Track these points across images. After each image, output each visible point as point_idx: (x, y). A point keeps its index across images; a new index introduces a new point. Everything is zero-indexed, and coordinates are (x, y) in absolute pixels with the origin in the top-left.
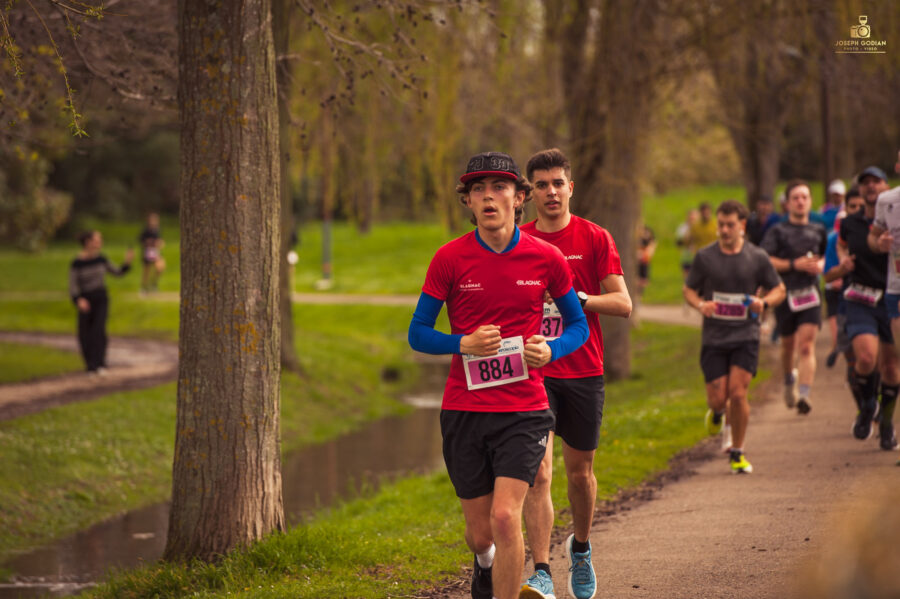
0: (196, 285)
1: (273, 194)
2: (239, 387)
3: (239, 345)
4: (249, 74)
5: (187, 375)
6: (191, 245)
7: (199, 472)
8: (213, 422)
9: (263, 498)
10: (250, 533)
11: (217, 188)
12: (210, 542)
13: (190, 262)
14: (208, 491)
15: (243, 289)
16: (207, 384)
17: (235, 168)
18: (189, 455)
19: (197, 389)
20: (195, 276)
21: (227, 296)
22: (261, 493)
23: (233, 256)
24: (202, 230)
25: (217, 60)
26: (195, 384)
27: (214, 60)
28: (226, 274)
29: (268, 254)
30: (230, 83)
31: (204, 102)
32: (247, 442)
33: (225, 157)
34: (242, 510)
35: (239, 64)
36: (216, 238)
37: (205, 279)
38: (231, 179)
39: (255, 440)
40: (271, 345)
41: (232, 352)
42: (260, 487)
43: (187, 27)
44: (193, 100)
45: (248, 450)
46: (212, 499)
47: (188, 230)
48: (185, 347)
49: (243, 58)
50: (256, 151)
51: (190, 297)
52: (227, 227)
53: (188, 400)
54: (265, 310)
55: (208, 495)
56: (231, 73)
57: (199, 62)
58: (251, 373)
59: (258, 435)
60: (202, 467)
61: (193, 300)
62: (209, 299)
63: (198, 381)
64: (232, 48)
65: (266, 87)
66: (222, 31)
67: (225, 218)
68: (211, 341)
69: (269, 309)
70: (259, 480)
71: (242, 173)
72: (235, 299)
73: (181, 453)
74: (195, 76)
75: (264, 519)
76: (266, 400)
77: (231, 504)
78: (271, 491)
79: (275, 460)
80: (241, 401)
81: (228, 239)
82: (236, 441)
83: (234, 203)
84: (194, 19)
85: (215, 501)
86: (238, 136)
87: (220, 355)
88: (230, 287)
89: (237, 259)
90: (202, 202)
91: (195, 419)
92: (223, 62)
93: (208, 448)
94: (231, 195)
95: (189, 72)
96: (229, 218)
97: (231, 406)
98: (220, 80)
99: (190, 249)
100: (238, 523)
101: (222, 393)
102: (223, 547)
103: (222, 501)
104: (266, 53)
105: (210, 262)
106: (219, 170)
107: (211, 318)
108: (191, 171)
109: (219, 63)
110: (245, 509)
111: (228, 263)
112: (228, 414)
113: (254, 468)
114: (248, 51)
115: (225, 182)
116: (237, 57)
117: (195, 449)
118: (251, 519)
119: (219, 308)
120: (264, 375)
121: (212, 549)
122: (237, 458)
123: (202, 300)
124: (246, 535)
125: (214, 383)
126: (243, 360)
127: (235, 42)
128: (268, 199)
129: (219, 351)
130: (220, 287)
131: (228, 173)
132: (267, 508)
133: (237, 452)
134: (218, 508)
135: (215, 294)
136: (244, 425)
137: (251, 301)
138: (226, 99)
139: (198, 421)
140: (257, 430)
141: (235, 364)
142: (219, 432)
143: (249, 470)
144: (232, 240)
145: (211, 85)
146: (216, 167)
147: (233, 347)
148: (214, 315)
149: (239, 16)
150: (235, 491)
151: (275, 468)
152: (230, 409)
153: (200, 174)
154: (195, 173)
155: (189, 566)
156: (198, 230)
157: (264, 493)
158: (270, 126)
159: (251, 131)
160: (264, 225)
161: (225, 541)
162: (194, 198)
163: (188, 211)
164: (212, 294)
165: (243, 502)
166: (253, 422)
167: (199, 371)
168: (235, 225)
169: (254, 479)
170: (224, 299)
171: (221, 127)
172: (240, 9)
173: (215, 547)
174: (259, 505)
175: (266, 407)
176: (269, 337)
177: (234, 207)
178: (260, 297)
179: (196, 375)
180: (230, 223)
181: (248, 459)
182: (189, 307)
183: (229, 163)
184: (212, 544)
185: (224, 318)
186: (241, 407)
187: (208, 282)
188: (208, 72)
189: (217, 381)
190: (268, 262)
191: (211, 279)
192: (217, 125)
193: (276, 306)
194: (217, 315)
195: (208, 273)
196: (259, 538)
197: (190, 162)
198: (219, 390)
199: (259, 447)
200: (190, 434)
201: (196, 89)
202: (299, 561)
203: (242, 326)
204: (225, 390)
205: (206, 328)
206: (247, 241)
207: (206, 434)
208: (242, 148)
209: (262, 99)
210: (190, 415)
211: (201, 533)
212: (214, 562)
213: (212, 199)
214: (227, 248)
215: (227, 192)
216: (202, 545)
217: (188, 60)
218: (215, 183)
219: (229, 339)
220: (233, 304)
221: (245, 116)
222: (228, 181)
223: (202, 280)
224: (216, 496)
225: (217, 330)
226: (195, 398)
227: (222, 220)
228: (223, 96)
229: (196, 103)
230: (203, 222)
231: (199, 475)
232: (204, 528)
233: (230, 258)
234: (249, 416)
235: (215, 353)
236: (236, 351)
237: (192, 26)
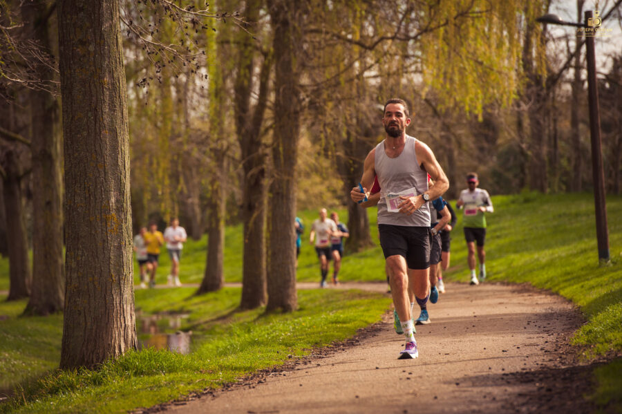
0: (76, 190)
1: (124, 130)
2: (107, 256)
3: (106, 228)
4: (107, 52)
5: (71, 249)
6: (72, 164)
7: (82, 312)
8: (91, 279)
9: (125, 328)
10: (117, 351)
11: (88, 126)
12: (91, 357)
13: (72, 174)
14: (89, 324)
15: (108, 192)
16: (86, 254)
17: (100, 113)
18: (75, 302)
19: (80, 258)
20: (75, 184)
21: (98, 197)
22: (123, 325)
23: (101, 170)
24: (79, 154)
25: (86, 42)
26: (78, 255)
27: (83, 43)
28: (96, 182)
29: (123, 169)
30: (94, 57)
31: (78, 71)
32: (113, 291)
33: (93, 106)
34: (112, 336)
35: (100, 46)
36: (89, 159)
37: (83, 186)
38: (98, 120)
39: (119, 291)
40: (126, 228)
41: (102, 233)
42: (122, 321)
43: (64, 22)
44: (70, 69)
45: (114, 297)
46: (91, 329)
47: (69, 154)
48: (70, 231)
49: (102, 41)
50: (113, 102)
51: (73, 198)
52: (96, 151)
53: (74, 265)
54: (123, 206)
55: (89, 327)
56: (95, 51)
57: (73, 44)
58: (114, 246)
59: (120, 287)
60: (85, 308)
61: (75, 200)
62: (85, 199)
63: (80, 253)
64: (95, 34)
65: (118, 60)
66: (88, 24)
67: (95, 146)
68: (87, 226)
70: (122, 316)
71: (105, 116)
72: (103, 198)
73: (69, 301)
74: (71, 53)
75: (126, 342)
76: (125, 264)
77: (104, 332)
78: (130, 324)
79: (131, 304)
80: (109, 265)
81: (97, 159)
82: (106, 291)
83: (100, 136)
84: (69, 17)
85: (94, 331)
86: (101, 92)
87: (94, 235)
88: (100, 190)
89: (103, 172)
90: (79, 136)
91: (78, 277)
92: (90, 44)
93: (88, 296)
94: (98, 130)
95: (67, 51)
96: (97, 146)
97: (102, 268)
98: (87, 56)
99: (71, 167)
100: (109, 345)
101: (96, 260)
102: (100, 360)
103: (98, 331)
104: (117, 39)
105: (86, 174)
106: (90, 114)
107: (87, 212)
108: (71, 116)
109: (87, 44)
110: (114, 335)
111: (98, 175)
112: (101, 274)
113: (119, 308)
114: (105, 37)
115: (94, 122)
116: (98, 41)
117: (79, 298)
119: (92, 205)
120: (123, 248)
121: (93, 362)
122: (107, 301)
123: (81, 200)
124: (115, 352)
125: (91, 253)
126: (109, 238)
127: (97, 31)
128: (122, 132)
129: (93, 232)
130: (93, 191)
132: (127, 335)
133: (107, 298)
134: (96, 335)
135: (90, 195)
136: (111, 280)
137: (113, 200)
138: (93, 68)
139: (81, 279)
140: (120, 284)
141: (104, 241)
142: (95, 285)
143: (115, 310)
144: (99, 160)
145: (82, 59)
146: (87, 113)
147: (102, 230)
148: (89, 210)
149: (99, 14)
150: (107, 324)
151: (131, 308)
152: (101, 271)
153: (76, 118)
154: (73, 117)
155: (78, 372)
156: (76, 154)
157: (125, 325)
158: (121, 85)
159: (109, 89)
160: (120, 150)
161: (101, 356)
162: (73, 133)
163: (69, 142)
164: (87, 195)
165: (112, 331)
166: (117, 278)
167: (81, 246)
168: (101, 150)
169: (119, 316)
170: (96, 199)
171: (90, 86)
172: (99, 10)
173: (95, 360)
174: (122, 333)
175: (125, 269)
176: (126, 223)
177: (100, 138)
178: (119, 197)
179: (78, 249)
180: (98, 149)
181: (114, 303)
182: (72, 204)
183: (95, 109)
184: (93, 358)
185: (97, 212)
186: (109, 269)
187: (85, 188)
188: (80, 50)
190: (123, 174)
191: (86, 186)
192: (87, 85)
193: (129, 203)
194: (91, 209)
195: (84, 182)
196: (123, 354)
197: (69, 110)
198: (94, 259)
199: (121, 295)
200: (75, 288)
201: (72, 62)
203: (108, 216)
204: (98, 258)
205: (84, 218)
206: (108, 160)
207: (86, 287)
208: (104, 100)
209: (116, 68)
210: (75, 275)
211: (85, 352)
212: (95, 369)
213: (85, 133)
214: (96, 165)
215: (95, 129)
216: (86, 359)
217: (66, 43)
218: (87, 123)
219: (100, 224)
220: (101, 202)
221: (105, 79)
222: (96, 122)
223: (80, 187)
224: (94, 327)
225: (92, 219)
226: (78, 264)
227: (93, 147)
228: (90, 66)
229: (72, 71)
230: (79, 149)
231: (83, 314)
232: (87, 349)
233: (99, 172)
234: (113, 275)
235: (91, 234)
236: (104, 232)
237: (68, 21)
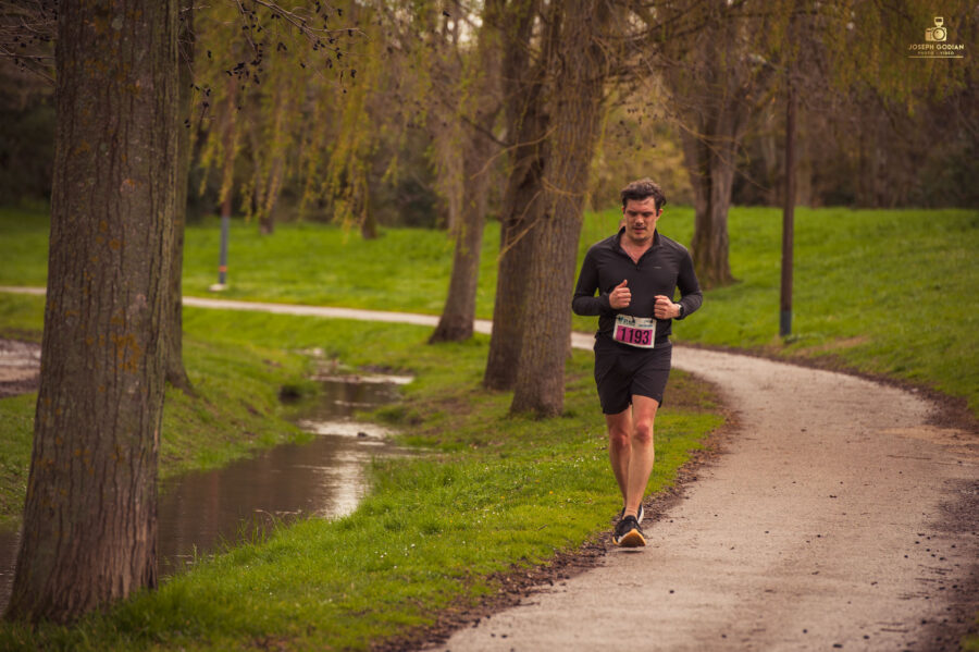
0: (66, 285)
1: (166, 181)
2: (112, 411)
3: (115, 360)
4: (145, 32)
5: (48, 392)
6: (63, 236)
7: (57, 513)
8: (77, 452)
9: (134, 548)
10: (115, 590)
11: (98, 169)
12: (64, 598)
13: (61, 255)
14: (67, 535)
15: (124, 293)
16: (74, 405)
17: (122, 146)
18: (45, 491)
19: (61, 411)
20: (66, 274)
21: (105, 300)
22: (132, 541)
23: (114, 251)
24: (78, 218)
25: (107, 12)
26: (58, 405)
27: (102, 13)
28: (104, 274)
29: (157, 252)
30: (121, 41)
31: (88, 63)
32: (118, 480)
33: (111, 131)
34: (107, 561)
35: (134, 19)
36: (95, 229)
37: (79, 278)
38: (117, 158)
39: (129, 477)
40: (154, 362)
41: (107, 369)
42: (130, 534)
44: (75, 59)
45: (119, 488)
46: (70, 545)
47: (60, 217)
48: (49, 360)
49: (139, 13)
50: (149, 127)
51: (60, 298)
52: (108, 216)
53: (49, 423)
54: (150, 320)
55: (66, 541)
56: (123, 30)
57: (84, 13)
58: (128, 395)
59: (132, 470)
60: (61, 506)
61: (62, 302)
62: (81, 303)
63: (63, 402)
65: (166, 50)
67: (107, 205)
68: (80, 354)
69: (154, 319)
70: (131, 525)
71: (131, 152)
72: (113, 304)
73: (35, 489)
74: (78, 30)
75: (133, 573)
76: (145, 429)
77: (94, 553)
78: (144, 539)
80: (114, 428)
81: (109, 231)
82: (104, 478)
83: (119, 188)
85: (75, 549)
86: (128, 107)
87: (92, 371)
88: (108, 290)
89: (119, 257)
90: (80, 185)
91: (56, 447)
92: (115, 16)
93: (69, 484)
94: (116, 179)
95: (71, 26)
96: (113, 207)
97: (101, 434)
98: (109, 38)
99: (61, 241)
100: (100, 577)
101: (91, 417)
102: (80, 606)
103: (82, 549)
104: (168, 9)
105: (86, 257)
106: (103, 147)
107: (82, 327)
108: (68, 147)
109: (109, 16)
110: (111, 560)
111: (108, 261)
112: (97, 444)
113: (126, 510)
114: (146, 4)
115: (109, 162)
116: (131, 11)
117: (53, 484)
118: (117, 573)
119: (93, 315)
120: (144, 398)
121: (66, 607)
122: (105, 497)
123: (73, 303)
124: (110, 592)
125: (82, 404)
126: (119, 379)
128: (162, 186)
129: (90, 367)
130: (96, 289)
131: (113, 151)
132: (138, 559)
133: (105, 491)
134: (77, 557)
135: (90, 297)
136: (115, 457)
137: (134, 308)
138: (116, 61)
139: (60, 450)
140: (131, 465)
141: (109, 384)
142: (84, 464)
143: (119, 512)
144: (114, 232)
145: (97, 43)
146: (99, 144)
147: (107, 363)
148: (86, 322)
150: (99, 539)
151: (150, 511)
152: (99, 438)
153: (78, 150)
154: (72, 149)
155: (36, 627)
156: (72, 219)
157: (135, 542)
158: (167, 98)
159: (144, 102)
160: (154, 217)
161: (83, 598)
162: (70, 179)
163: (62, 195)
164: (86, 297)
165: (108, 551)
166: (127, 454)
167: (65, 390)
168: (119, 215)
169: (124, 524)
170: (100, 305)
171: (108, 94)
173: (71, 604)
174: (128, 556)
175: (145, 437)
176: (154, 353)
177: (119, 193)
178: (145, 305)
179: (60, 394)
180: (112, 212)
181: (119, 499)
182: (57, 310)
183: (115, 138)
184: (67, 601)
185: (99, 328)
186: (114, 436)
187: (82, 282)
188: (94, 26)
189: (86, 403)
190: (157, 262)
191: (86, 278)
192: (103, 92)
194: (91, 323)
195: (82, 272)
196: (126, 596)
197: (67, 135)
198: (87, 415)
199: (133, 486)
200: (49, 465)
201: (78, 46)
202: (174, 627)
203: (120, 338)
204: (94, 414)
205: (75, 338)
206: (132, 235)
207: (68, 466)
208: (132, 122)
209: (160, 64)
210: (49, 442)
211: (55, 587)
212: (67, 623)
213: (91, 182)
214: (107, 242)
215: (111, 174)
216: (54, 601)
217: (71, 10)
218: (97, 163)
219: (104, 352)
220: (110, 311)
221: (138, 84)
222: (113, 161)
223: (74, 279)
224: (76, 542)
225: (89, 341)
226: (57, 422)
227: (104, 208)
228: (112, 57)
229: (78, 63)
230: (78, 209)
231: (57, 516)
232: (59, 581)
233: (111, 254)
234: (123, 447)
235: (86, 368)
236: (111, 368)
